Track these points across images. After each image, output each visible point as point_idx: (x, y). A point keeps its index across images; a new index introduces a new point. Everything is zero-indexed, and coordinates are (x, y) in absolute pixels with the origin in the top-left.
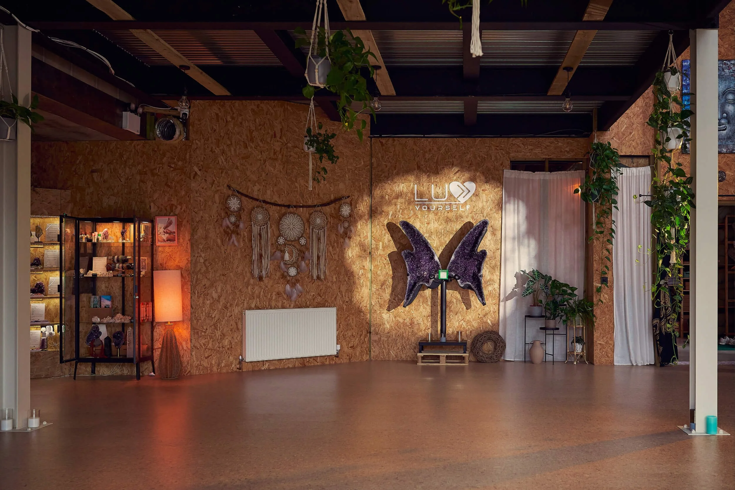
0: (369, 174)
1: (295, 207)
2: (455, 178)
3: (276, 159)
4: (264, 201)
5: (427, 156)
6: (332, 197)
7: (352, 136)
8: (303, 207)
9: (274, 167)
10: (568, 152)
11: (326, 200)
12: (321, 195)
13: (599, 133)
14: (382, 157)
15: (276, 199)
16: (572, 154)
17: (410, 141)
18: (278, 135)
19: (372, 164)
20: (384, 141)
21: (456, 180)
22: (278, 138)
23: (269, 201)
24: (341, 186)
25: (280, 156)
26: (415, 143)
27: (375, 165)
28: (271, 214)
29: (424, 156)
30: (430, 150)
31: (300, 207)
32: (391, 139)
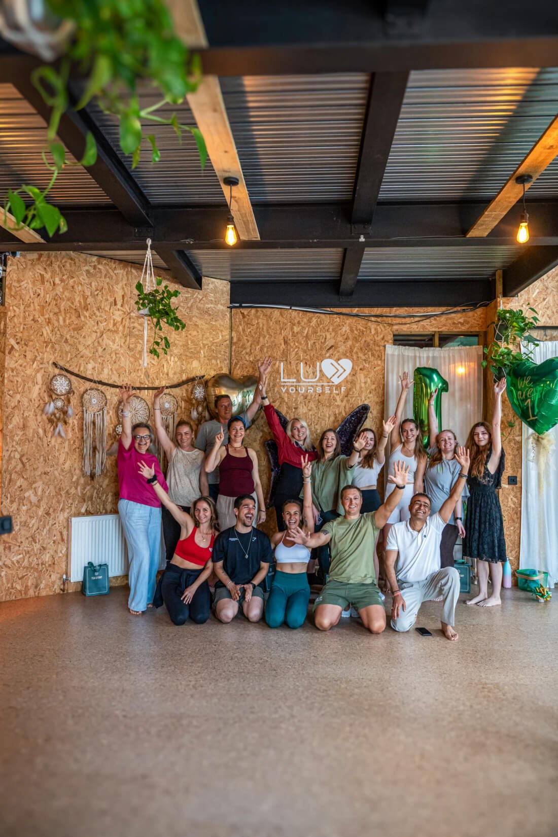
0: (228, 350)
1: (139, 389)
2: (328, 355)
3: (116, 332)
4: (100, 382)
5: (296, 329)
6: (184, 378)
7: (209, 306)
8: (148, 388)
9: (114, 341)
10: (462, 324)
11: (176, 381)
12: (171, 375)
13: (505, 299)
14: (244, 330)
15: (115, 379)
16: (467, 326)
17: (276, 313)
18: (119, 303)
19: (232, 338)
20: (245, 311)
21: (330, 357)
22: (119, 306)
23: (106, 381)
24: (195, 364)
25: (121, 328)
26: (281, 314)
27: (235, 340)
28: (108, 397)
29: (292, 329)
30: (299, 323)
31: (145, 389)
32: (253, 311)
